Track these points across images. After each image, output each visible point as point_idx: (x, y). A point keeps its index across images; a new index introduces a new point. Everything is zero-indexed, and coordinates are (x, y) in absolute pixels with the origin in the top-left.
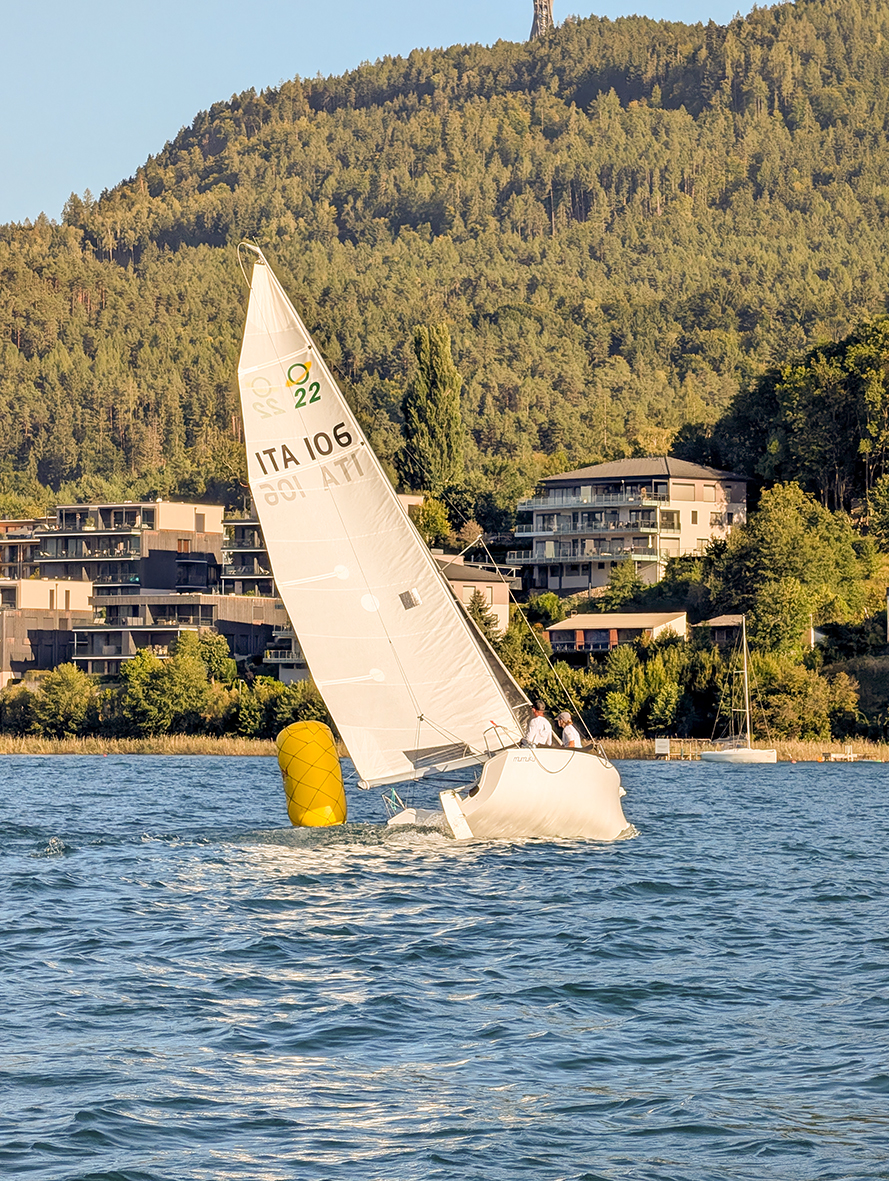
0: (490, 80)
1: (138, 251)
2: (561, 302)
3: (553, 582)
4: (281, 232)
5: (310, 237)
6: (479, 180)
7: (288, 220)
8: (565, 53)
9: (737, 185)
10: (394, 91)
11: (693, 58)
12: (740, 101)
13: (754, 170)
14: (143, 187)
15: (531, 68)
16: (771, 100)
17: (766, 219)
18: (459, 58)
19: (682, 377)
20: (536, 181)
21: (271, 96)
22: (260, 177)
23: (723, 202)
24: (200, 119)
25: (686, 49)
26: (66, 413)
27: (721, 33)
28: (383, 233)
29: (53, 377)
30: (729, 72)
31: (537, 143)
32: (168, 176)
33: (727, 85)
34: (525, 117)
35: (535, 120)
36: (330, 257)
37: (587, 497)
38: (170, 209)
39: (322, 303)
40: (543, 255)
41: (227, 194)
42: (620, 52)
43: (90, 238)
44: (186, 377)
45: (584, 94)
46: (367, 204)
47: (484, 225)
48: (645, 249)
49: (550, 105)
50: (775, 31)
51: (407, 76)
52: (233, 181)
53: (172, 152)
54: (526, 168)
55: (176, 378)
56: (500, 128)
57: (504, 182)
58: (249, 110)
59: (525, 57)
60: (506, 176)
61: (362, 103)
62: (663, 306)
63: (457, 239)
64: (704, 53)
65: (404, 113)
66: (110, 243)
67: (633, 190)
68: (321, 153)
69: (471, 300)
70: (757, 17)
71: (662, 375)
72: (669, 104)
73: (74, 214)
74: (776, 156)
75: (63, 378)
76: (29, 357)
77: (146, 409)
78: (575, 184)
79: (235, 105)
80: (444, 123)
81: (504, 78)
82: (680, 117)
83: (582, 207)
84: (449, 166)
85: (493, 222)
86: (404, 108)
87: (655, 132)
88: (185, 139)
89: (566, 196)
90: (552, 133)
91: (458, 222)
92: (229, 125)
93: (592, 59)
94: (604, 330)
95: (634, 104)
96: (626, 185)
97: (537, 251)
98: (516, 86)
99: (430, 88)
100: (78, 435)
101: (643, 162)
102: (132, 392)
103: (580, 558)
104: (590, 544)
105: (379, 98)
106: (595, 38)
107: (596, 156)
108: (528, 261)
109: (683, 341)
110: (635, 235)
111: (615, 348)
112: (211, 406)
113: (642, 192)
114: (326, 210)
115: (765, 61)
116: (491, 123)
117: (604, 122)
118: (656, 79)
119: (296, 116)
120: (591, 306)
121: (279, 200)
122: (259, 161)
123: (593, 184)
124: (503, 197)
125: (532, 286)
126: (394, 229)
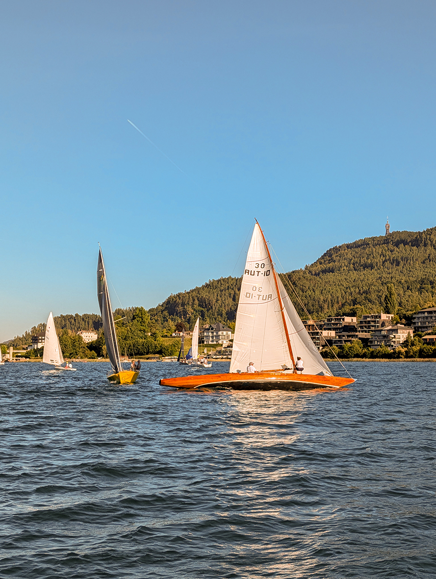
0: (379, 243)
1: (319, 274)
2: (397, 280)
3: (420, 330)
4: (344, 270)
5: (349, 270)
6: (379, 260)
7: (345, 268)
8: (393, 237)
9: (426, 259)
10: (362, 245)
11: (416, 238)
12: (425, 245)
13: (429, 257)
14: (318, 263)
15: (387, 240)
16: (431, 245)
17: (432, 265)
18: (373, 239)
19: (421, 293)
20: (389, 259)
21: (340, 247)
22: (339, 261)
23: (424, 262)
24: (327, 251)
25: (416, 236)
26: (311, 302)
27: (422, 233)
28: (362, 269)
29: (308, 296)
30: (423, 240)
31: (389, 253)
32: (323, 261)
33: (423, 242)
34: (387, 248)
35: (388, 249)
36: (353, 273)
37: (426, 314)
38: (324, 267)
39: (354, 282)
40: (392, 272)
41: (333, 264)
42: (403, 237)
43: (310, 272)
44: (331, 295)
45: (397, 244)
46: (359, 264)
47: (381, 268)
48: (410, 271)
49: (391, 246)
50: (432, 233)
51: (364, 242)
52: (334, 261)
53: (323, 257)
54: (388, 257)
55: (330, 295)
56: (382, 250)
57: (383, 260)
58: (336, 249)
59: (385, 238)
60: (384, 259)
61: (356, 247)
62: (416, 281)
63: (376, 270)
64: (418, 237)
65: (364, 249)
66: (314, 273)
67: (407, 261)
68: (349, 256)
69: (381, 280)
70: (428, 230)
71: (417, 293)
72: (413, 246)
73: (306, 268)
74: (433, 254)
75: (309, 296)
76: (303, 292)
77: (324, 301)
78: (397, 260)
79: (334, 248)
80: (372, 250)
81: (382, 242)
82: (415, 248)
83: (398, 264)
84: (373, 257)
85: (382, 267)
86: (364, 247)
87: (410, 251)
88: (325, 255)
89: (395, 262)
90: (392, 251)
91: (376, 267)
92: (333, 252)
93: (398, 238)
94: (406, 285)
95: (406, 246)
96: (406, 260)
97: (391, 272)
98: (384, 243)
99: (369, 244)
100: (313, 306)
101: (409, 256)
102: (322, 298)
103: (425, 325)
104: (427, 323)
105: (359, 246)
106: (398, 235)
107: (400, 255)
108: (389, 273)
109: (420, 287)
110: (408, 269)
111: (408, 289)
112: (336, 300)
113: (409, 261)
114: (352, 266)
115: (430, 238)
116: (381, 250)
117: (401, 249)
118: (410, 241)
119: (345, 250)
120: (403, 281)
121: (343, 264)
122: (339, 258)
123: (400, 260)
124: (383, 262)
125: (392, 278)
126: (364, 268)
